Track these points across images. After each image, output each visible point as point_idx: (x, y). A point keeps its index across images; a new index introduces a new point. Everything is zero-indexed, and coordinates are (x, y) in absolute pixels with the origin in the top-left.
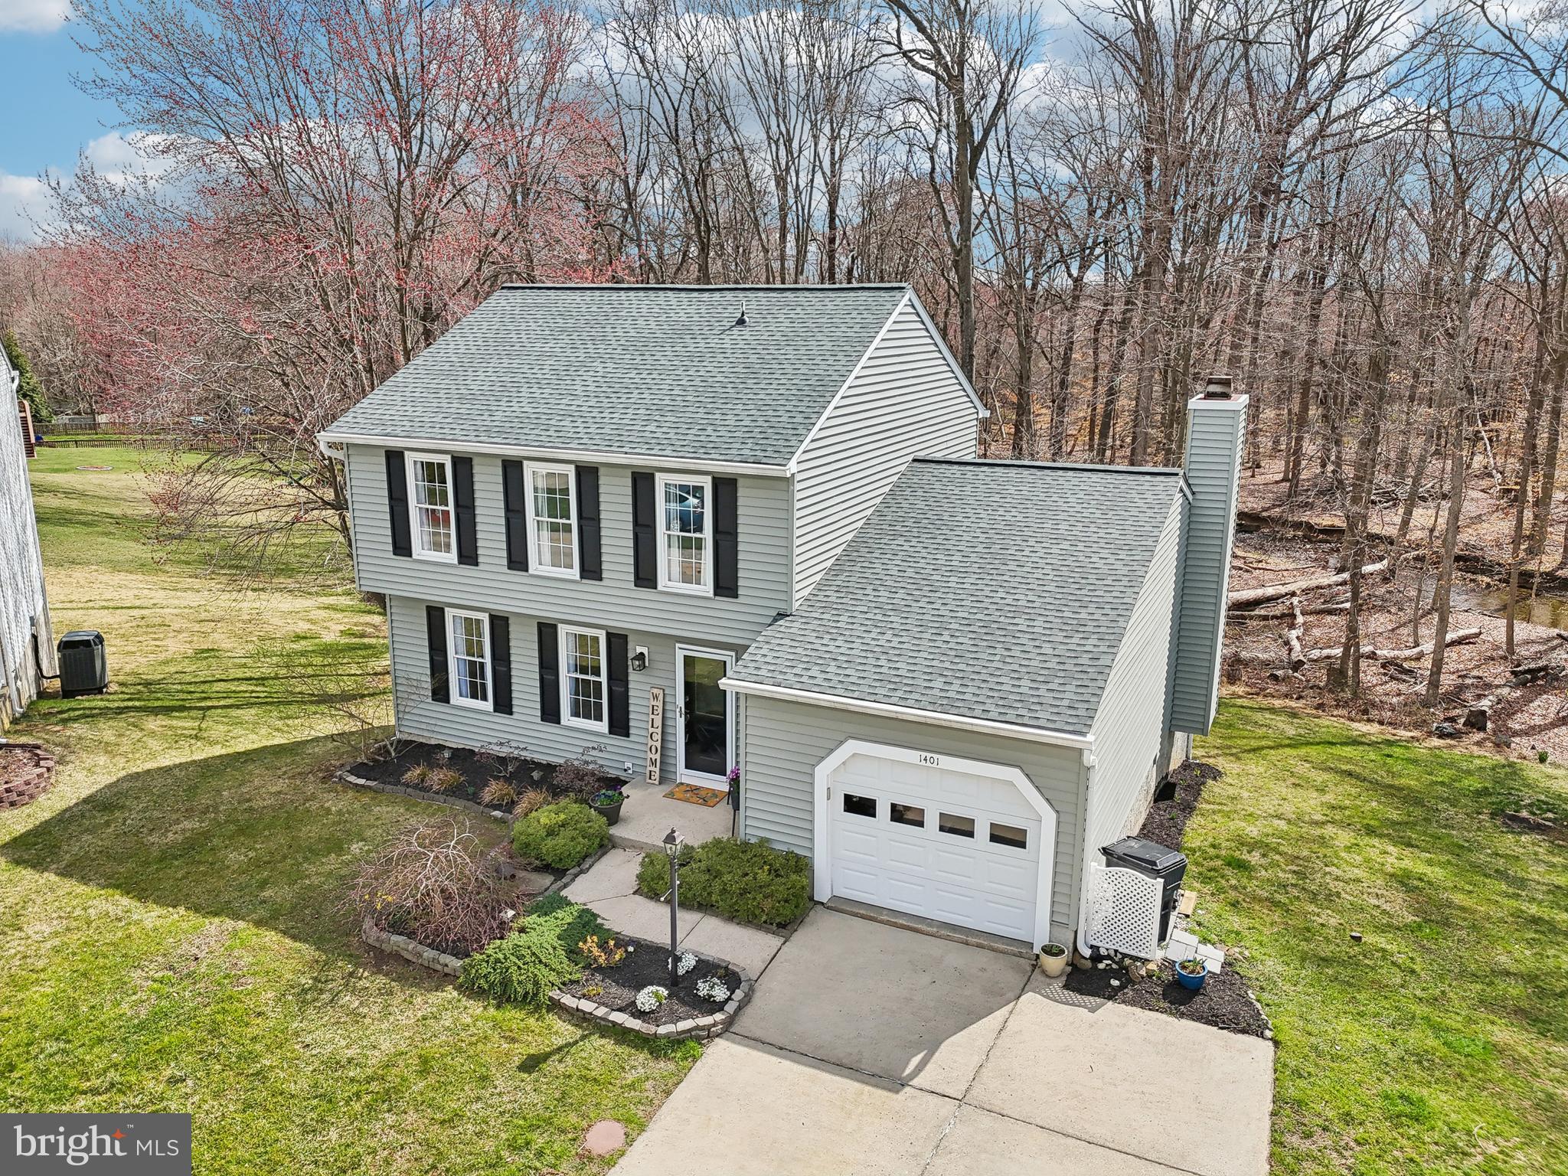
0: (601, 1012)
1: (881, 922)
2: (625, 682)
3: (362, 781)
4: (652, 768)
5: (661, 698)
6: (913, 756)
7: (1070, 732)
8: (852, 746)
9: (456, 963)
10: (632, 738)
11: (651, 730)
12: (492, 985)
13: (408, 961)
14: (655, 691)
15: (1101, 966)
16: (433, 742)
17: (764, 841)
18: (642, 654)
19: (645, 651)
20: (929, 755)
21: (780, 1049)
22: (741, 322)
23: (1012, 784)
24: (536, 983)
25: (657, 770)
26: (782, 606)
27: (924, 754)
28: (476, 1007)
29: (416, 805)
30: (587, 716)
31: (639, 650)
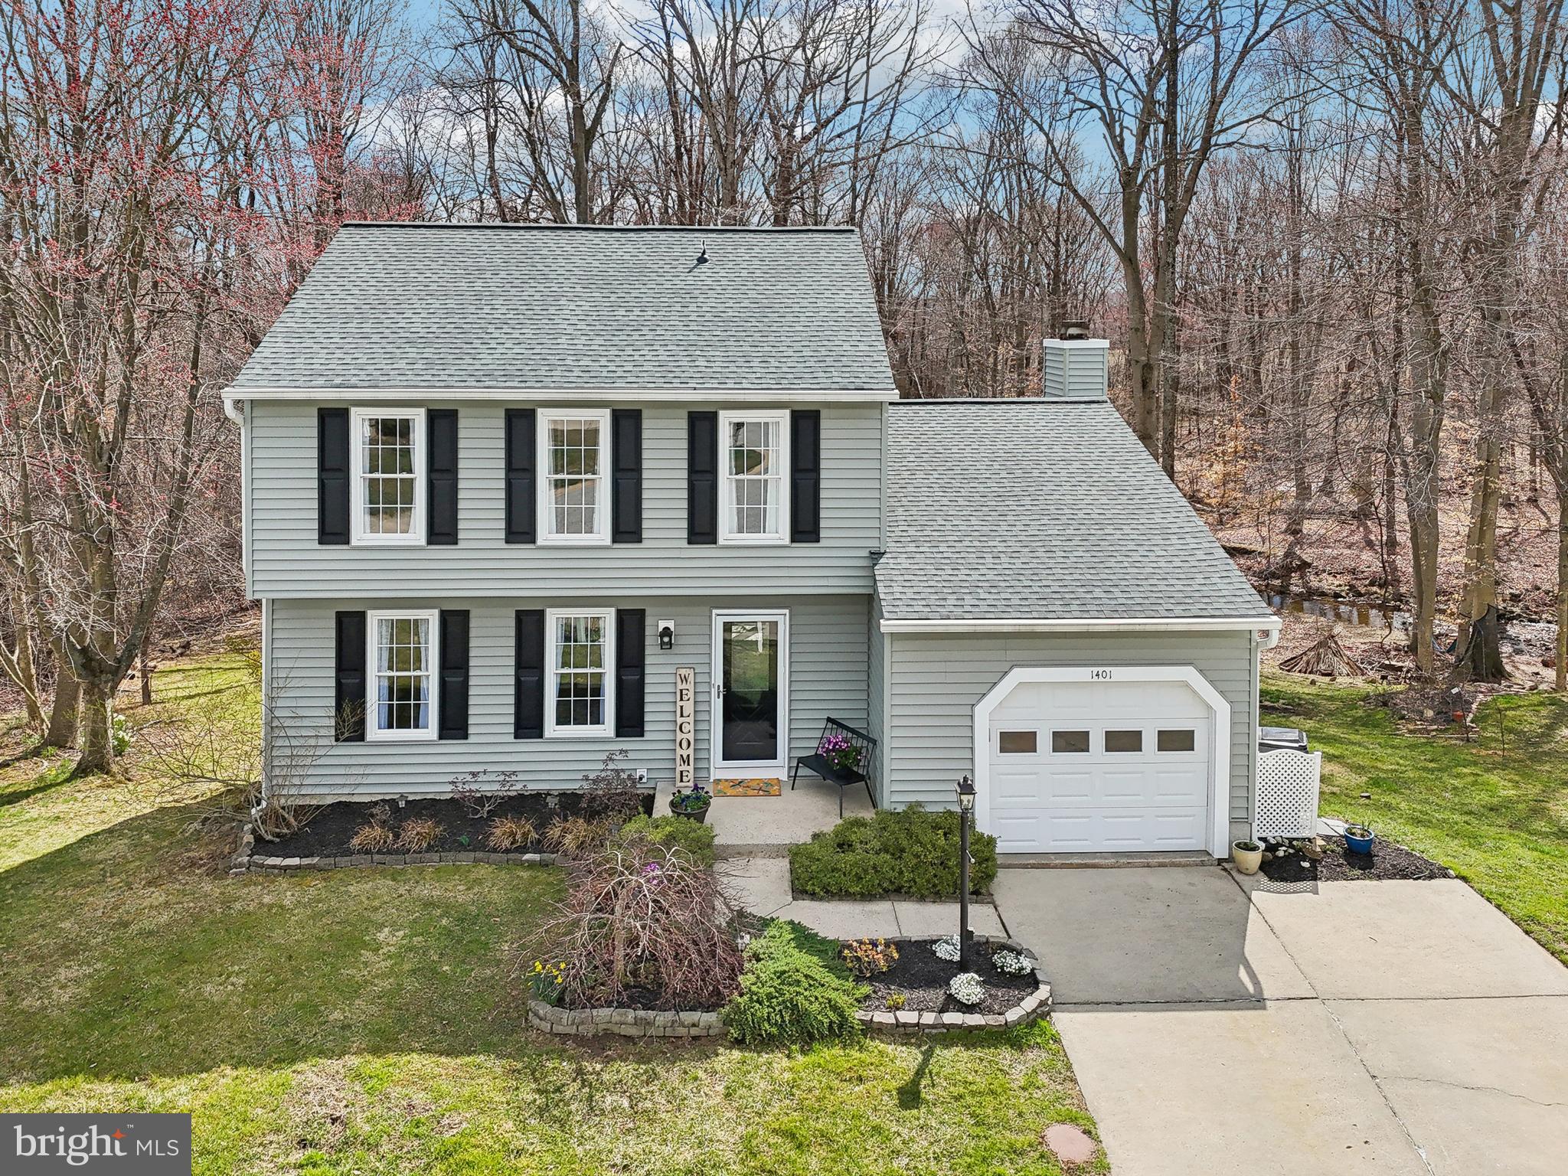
0: (929, 1018)
1: (1055, 867)
2: (640, 666)
3: (296, 861)
4: (685, 767)
5: (691, 679)
6: (1083, 674)
7: (1254, 616)
8: (1019, 675)
9: (710, 1018)
10: (647, 736)
11: (680, 720)
12: (781, 1027)
13: (629, 1039)
14: (683, 672)
15: (1281, 853)
16: (329, 801)
17: (914, 806)
18: (667, 629)
19: (671, 625)
20: (1101, 669)
21: (1119, 1005)
22: (702, 260)
23: (1186, 685)
24: (835, 1008)
25: (691, 768)
26: (875, 543)
27: (1095, 670)
28: (779, 1061)
29: (403, 872)
30: (580, 720)
31: (662, 625)
